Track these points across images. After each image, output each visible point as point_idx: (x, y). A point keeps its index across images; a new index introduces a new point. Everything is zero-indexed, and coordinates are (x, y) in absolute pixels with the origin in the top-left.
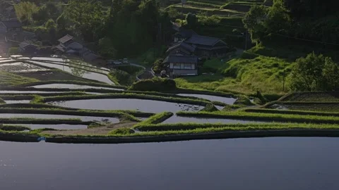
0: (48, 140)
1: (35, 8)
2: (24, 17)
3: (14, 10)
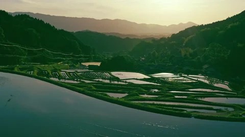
0: (196, 117)
1: (191, 51)
2: (185, 55)
3: (180, 52)
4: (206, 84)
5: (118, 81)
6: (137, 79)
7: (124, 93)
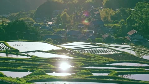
1: (112, 13)
2: (105, 18)
3: (99, 14)
4: (132, 56)
5: (17, 55)
6: (42, 51)
7: (26, 71)
